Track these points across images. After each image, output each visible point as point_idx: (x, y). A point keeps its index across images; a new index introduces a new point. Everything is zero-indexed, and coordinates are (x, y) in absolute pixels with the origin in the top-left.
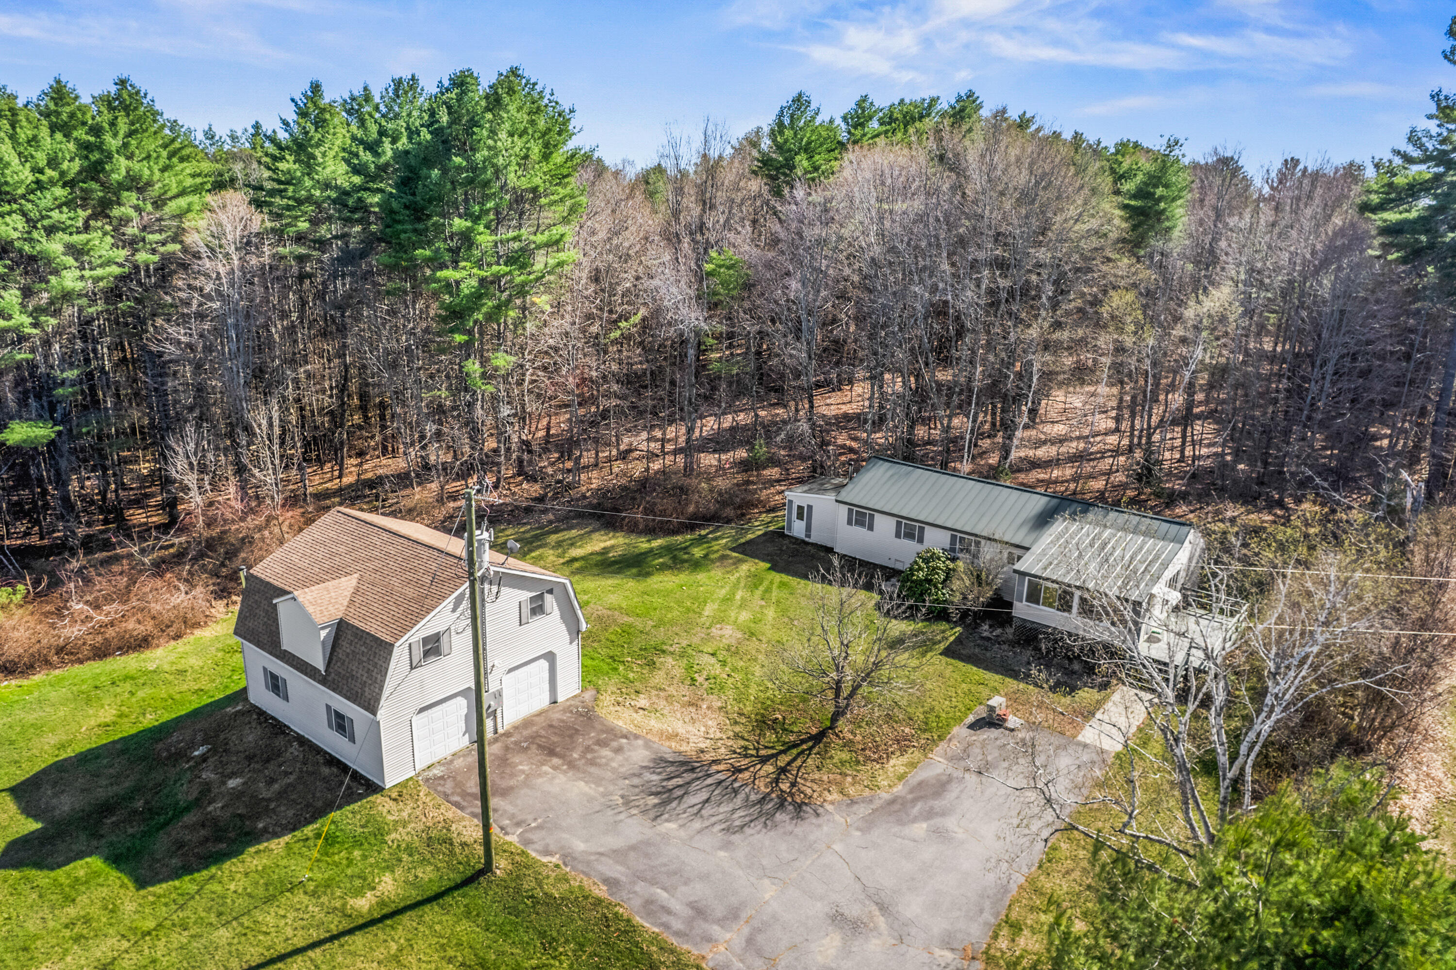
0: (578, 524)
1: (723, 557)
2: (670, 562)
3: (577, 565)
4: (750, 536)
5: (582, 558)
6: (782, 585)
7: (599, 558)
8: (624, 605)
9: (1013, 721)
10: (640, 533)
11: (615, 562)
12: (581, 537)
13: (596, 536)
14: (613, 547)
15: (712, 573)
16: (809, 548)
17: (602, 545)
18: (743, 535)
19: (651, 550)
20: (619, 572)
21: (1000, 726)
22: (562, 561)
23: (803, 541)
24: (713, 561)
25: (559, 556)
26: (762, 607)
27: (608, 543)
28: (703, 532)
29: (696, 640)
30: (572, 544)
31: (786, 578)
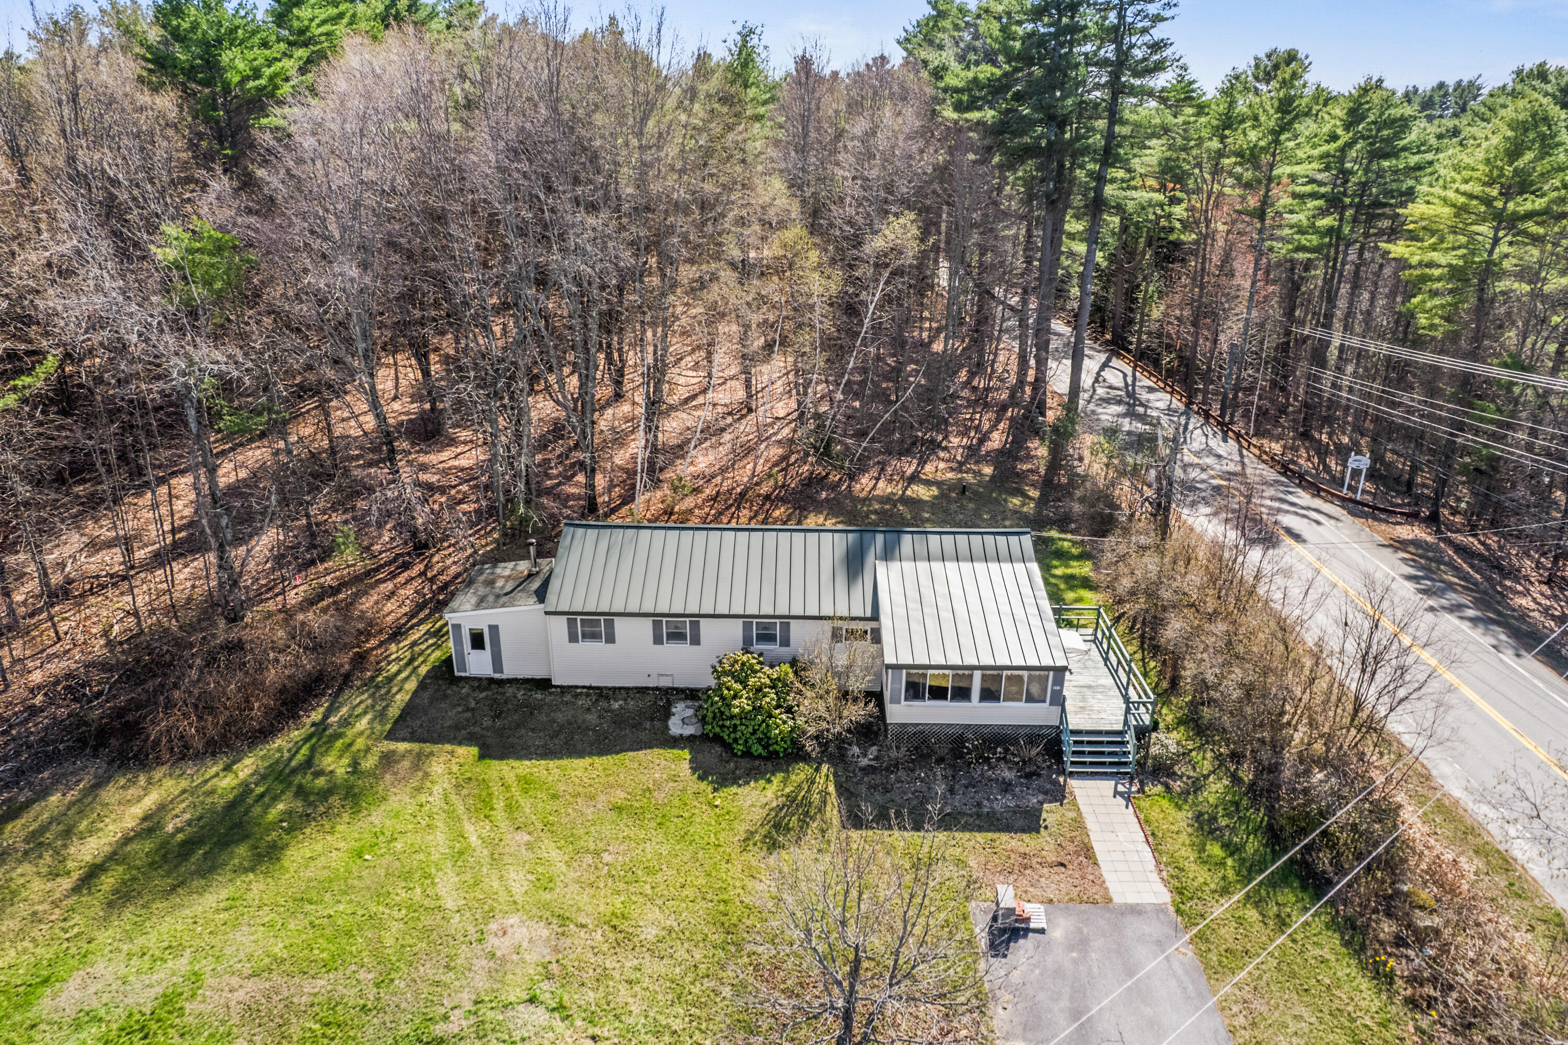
0: (56, 781)
1: (388, 760)
2: (299, 805)
3: (108, 882)
4: (401, 699)
5: (114, 857)
6: (526, 783)
7: (148, 845)
8: (278, 949)
9: (1037, 914)
10: (199, 757)
11: (189, 846)
12: (82, 806)
13: (110, 794)
14: (162, 808)
15: (394, 802)
16: (510, 691)
17: (138, 810)
18: (388, 698)
19: (245, 789)
20: (209, 869)
21: (1027, 930)
22: (66, 883)
23: (491, 681)
24: (374, 775)
25: (54, 875)
26: (529, 846)
27: (150, 801)
28: (316, 716)
29: (481, 983)
30: (67, 833)
31: (524, 767)
